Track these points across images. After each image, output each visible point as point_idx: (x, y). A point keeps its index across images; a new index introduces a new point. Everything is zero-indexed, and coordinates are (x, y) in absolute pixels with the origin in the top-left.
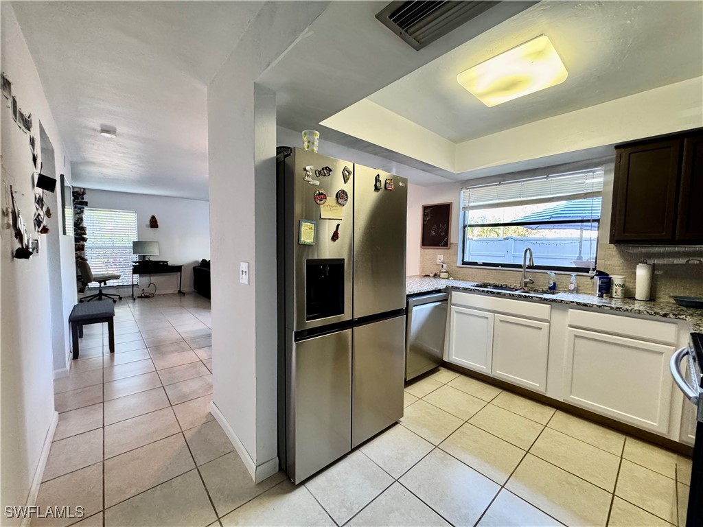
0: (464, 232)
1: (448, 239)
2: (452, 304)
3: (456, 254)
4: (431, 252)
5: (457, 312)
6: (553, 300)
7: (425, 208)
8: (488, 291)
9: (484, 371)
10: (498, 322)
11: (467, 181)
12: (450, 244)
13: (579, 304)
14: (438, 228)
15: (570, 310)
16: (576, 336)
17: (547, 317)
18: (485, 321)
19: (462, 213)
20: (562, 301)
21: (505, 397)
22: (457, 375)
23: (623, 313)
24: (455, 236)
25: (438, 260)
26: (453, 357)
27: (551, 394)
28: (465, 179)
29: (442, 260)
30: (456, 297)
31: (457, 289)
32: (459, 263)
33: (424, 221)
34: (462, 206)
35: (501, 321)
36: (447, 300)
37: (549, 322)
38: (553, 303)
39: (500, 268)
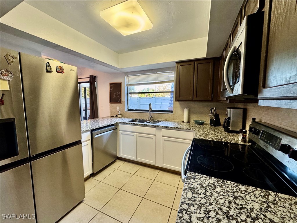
0: (128, 96)
1: (121, 99)
2: (119, 130)
3: (124, 106)
4: (114, 105)
5: (122, 134)
6: (156, 126)
7: (110, 84)
8: (133, 123)
9: (134, 159)
10: (138, 137)
11: (127, 72)
12: (122, 101)
13: (165, 127)
14: (117, 94)
15: (162, 129)
16: (164, 140)
17: (155, 133)
18: (133, 137)
19: (126, 88)
20: (159, 126)
21: (142, 168)
22: (124, 162)
23: (178, 129)
24: (124, 98)
25: (117, 109)
26: (121, 155)
27: (158, 165)
28: (126, 72)
29: (119, 109)
30: (121, 127)
31: (121, 123)
32: (126, 110)
33: (110, 90)
34: (126, 84)
35: (139, 136)
36: (117, 129)
37: (155, 135)
38: (156, 127)
39: (142, 112)
